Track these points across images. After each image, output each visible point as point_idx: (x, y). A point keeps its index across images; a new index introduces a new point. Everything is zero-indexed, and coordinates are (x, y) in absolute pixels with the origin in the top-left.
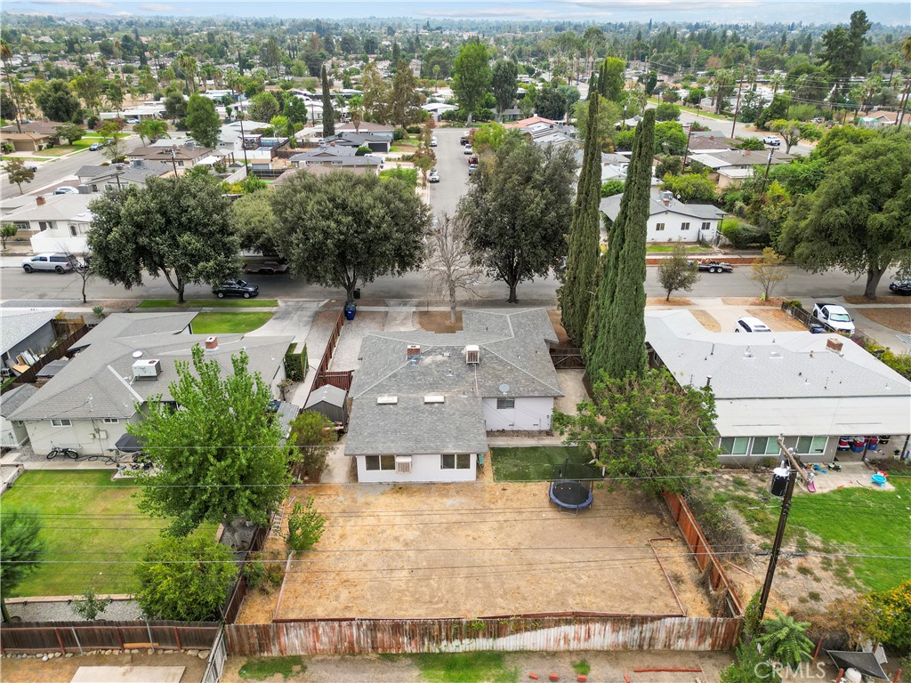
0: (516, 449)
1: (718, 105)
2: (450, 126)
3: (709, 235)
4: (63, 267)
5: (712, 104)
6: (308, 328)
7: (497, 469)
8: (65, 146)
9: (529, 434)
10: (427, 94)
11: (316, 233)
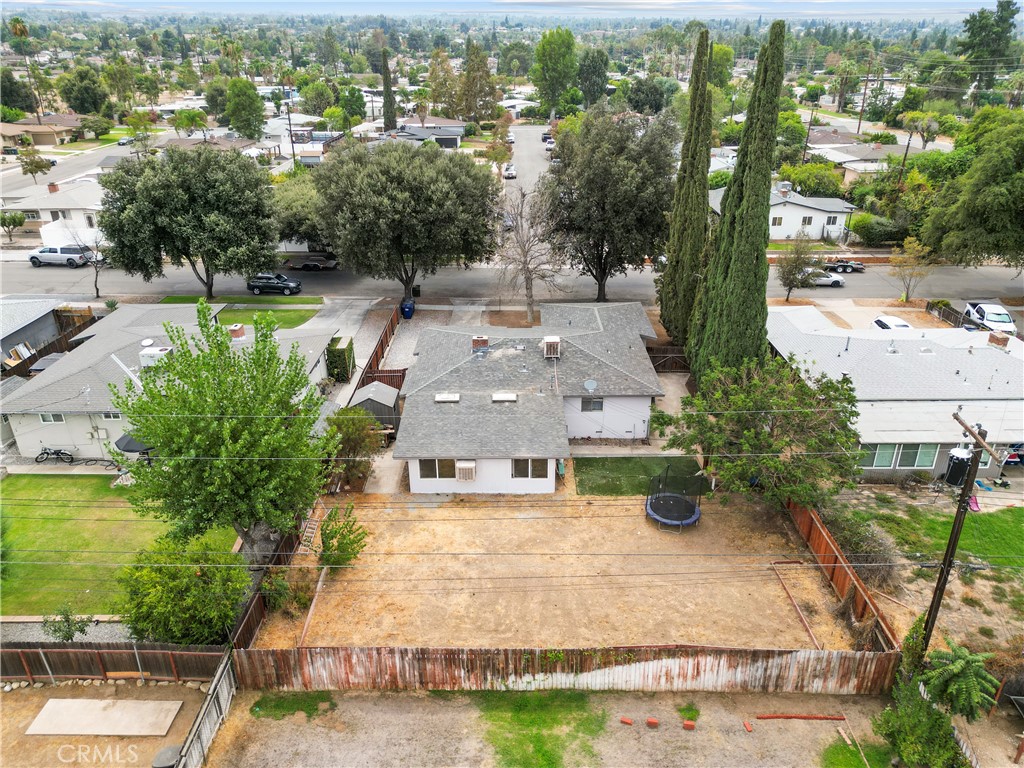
0: (604, 460)
1: (840, 103)
2: (530, 124)
3: (836, 231)
4: (76, 260)
5: (833, 102)
6: (357, 326)
7: (581, 480)
8: (91, 140)
9: (621, 442)
10: (504, 91)
11: (366, 211)
